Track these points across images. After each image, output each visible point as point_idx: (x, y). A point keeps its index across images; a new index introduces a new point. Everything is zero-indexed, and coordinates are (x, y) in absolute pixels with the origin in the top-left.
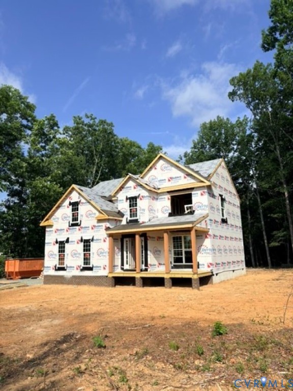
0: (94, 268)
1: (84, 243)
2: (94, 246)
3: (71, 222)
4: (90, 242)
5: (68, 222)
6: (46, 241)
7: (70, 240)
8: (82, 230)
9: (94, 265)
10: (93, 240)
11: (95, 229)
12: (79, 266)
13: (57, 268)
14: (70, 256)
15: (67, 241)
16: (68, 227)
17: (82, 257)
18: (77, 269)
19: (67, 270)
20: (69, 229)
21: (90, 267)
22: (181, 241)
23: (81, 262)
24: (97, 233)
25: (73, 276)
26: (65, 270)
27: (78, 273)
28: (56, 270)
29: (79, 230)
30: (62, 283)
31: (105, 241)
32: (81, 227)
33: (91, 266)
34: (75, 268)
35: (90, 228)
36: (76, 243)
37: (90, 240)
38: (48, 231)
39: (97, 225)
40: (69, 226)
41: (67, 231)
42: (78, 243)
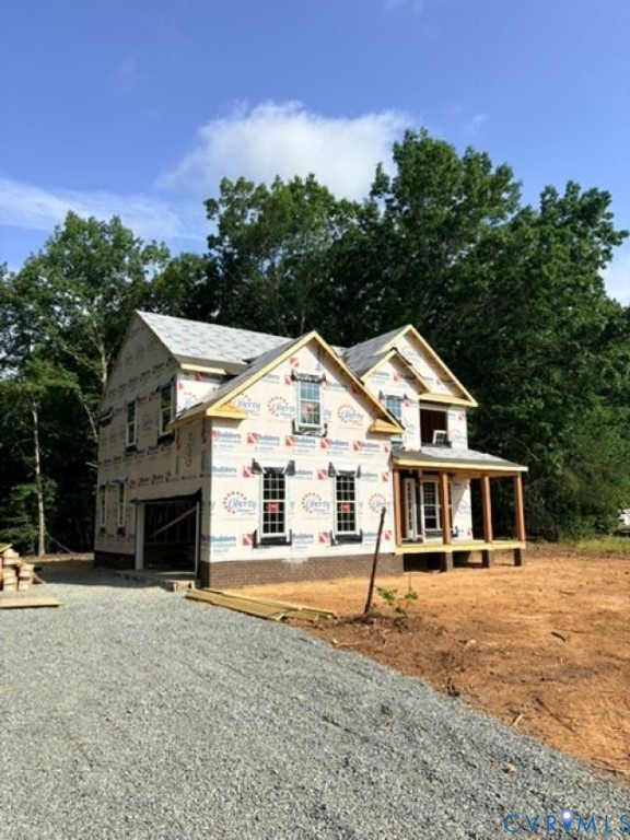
0: (364, 538)
1: (338, 478)
2: (362, 488)
3: (299, 424)
4: (352, 479)
5: (290, 421)
6: (216, 462)
7: (297, 469)
8: (331, 448)
9: (365, 531)
10: (359, 475)
11: (363, 451)
12: (325, 534)
13: (259, 541)
14: (298, 508)
15: (291, 469)
16: (290, 434)
17: (333, 511)
18: (322, 540)
19: (294, 545)
20: (292, 438)
21: (356, 536)
22: (434, 491)
23: (330, 523)
24: (366, 461)
25: (310, 559)
26: (290, 544)
27: (325, 550)
28: (255, 545)
29: (323, 446)
30: (277, 580)
31: (385, 479)
32: (327, 441)
33: (357, 532)
34: (316, 539)
35: (351, 447)
36: (315, 475)
37: (353, 473)
38: (220, 435)
39: (367, 441)
40: (294, 433)
41: (288, 443)
42: (320, 477)
